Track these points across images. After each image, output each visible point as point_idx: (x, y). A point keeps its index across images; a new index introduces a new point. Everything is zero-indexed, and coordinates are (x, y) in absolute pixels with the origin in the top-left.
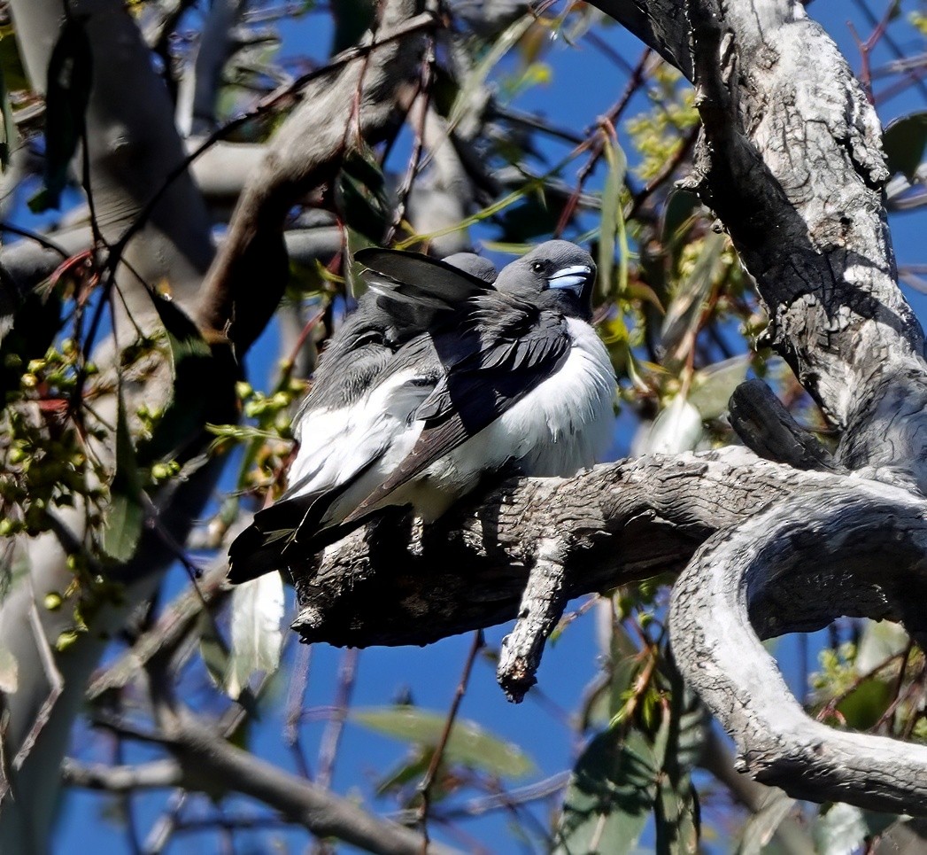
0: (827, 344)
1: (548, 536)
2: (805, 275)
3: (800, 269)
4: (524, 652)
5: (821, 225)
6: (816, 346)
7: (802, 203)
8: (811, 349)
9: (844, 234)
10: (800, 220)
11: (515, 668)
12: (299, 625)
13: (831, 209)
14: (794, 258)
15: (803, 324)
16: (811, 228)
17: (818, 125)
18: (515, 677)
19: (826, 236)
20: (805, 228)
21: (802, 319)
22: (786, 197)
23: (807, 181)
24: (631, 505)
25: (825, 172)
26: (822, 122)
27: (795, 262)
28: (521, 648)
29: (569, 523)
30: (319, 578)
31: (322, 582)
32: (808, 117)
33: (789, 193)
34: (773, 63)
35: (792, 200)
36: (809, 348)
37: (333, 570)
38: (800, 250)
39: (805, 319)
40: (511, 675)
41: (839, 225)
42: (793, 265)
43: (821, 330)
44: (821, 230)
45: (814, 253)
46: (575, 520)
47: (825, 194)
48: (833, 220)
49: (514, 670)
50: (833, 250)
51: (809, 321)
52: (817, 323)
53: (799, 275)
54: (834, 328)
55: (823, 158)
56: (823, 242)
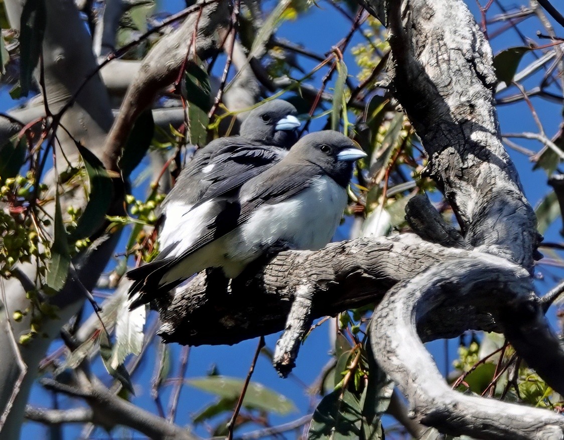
0: (461, 175)
1: (303, 284)
2: (449, 136)
3: (446, 133)
4: (289, 349)
5: (458, 108)
6: (455, 176)
7: (447, 95)
8: (452, 178)
9: (471, 113)
12: (161, 333)
13: (464, 99)
14: (443, 126)
15: (448, 164)
16: (452, 109)
17: (456, 51)
18: (284, 363)
19: (461, 114)
20: (449, 110)
21: (447, 161)
22: (438, 92)
23: (450, 83)
24: (350, 266)
25: (460, 78)
26: (459, 49)
28: (287, 347)
29: (315, 276)
30: (172, 307)
31: (174, 309)
32: (452, 47)
33: (440, 90)
34: (431, 16)
35: (442, 94)
37: (181, 302)
38: (446, 122)
39: (449, 161)
41: (468, 108)
42: (442, 130)
43: (458, 167)
44: (458, 111)
45: (454, 124)
46: (318, 274)
47: (460, 91)
48: (465, 105)
49: (283, 359)
50: (464, 122)
51: (451, 162)
52: (455, 163)
53: (445, 136)
54: (465, 166)
55: (459, 70)
56: (459, 118)
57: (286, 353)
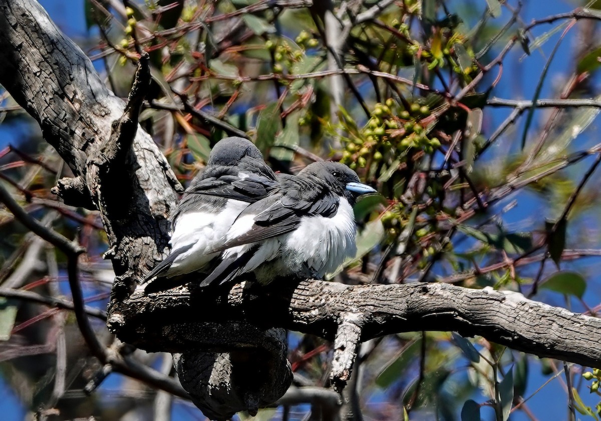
0: (152, 267)
1: (351, 311)
2: (145, 227)
3: (142, 223)
4: (348, 367)
5: (156, 204)
6: (144, 266)
7: (147, 189)
8: (140, 266)
9: (167, 212)
10: (145, 198)
11: (343, 373)
12: (114, 322)
13: (161, 197)
14: (140, 217)
15: (140, 253)
16: (151, 204)
17: (149, 152)
18: (341, 379)
19: (158, 210)
20: (148, 202)
21: (140, 250)
22: (139, 184)
23: (148, 179)
24: (436, 306)
25: (156, 177)
26: (151, 151)
27: (140, 219)
28: (346, 364)
29: (372, 307)
30: (130, 301)
31: (131, 303)
32: (144, 147)
33: (141, 183)
34: (106, 114)
35: (143, 187)
36: (140, 265)
37: (142, 298)
38: (144, 214)
39: (142, 250)
40: (340, 377)
41: (165, 207)
42: (139, 221)
43: (151, 258)
44: (156, 207)
45: (151, 217)
46: (376, 306)
47: (157, 189)
48: (162, 203)
49: (342, 375)
50: (160, 218)
51: (143, 252)
52: (149, 254)
53: (141, 227)
54: (159, 259)
55: (154, 170)
56: (157, 213)
57: (345, 369)
